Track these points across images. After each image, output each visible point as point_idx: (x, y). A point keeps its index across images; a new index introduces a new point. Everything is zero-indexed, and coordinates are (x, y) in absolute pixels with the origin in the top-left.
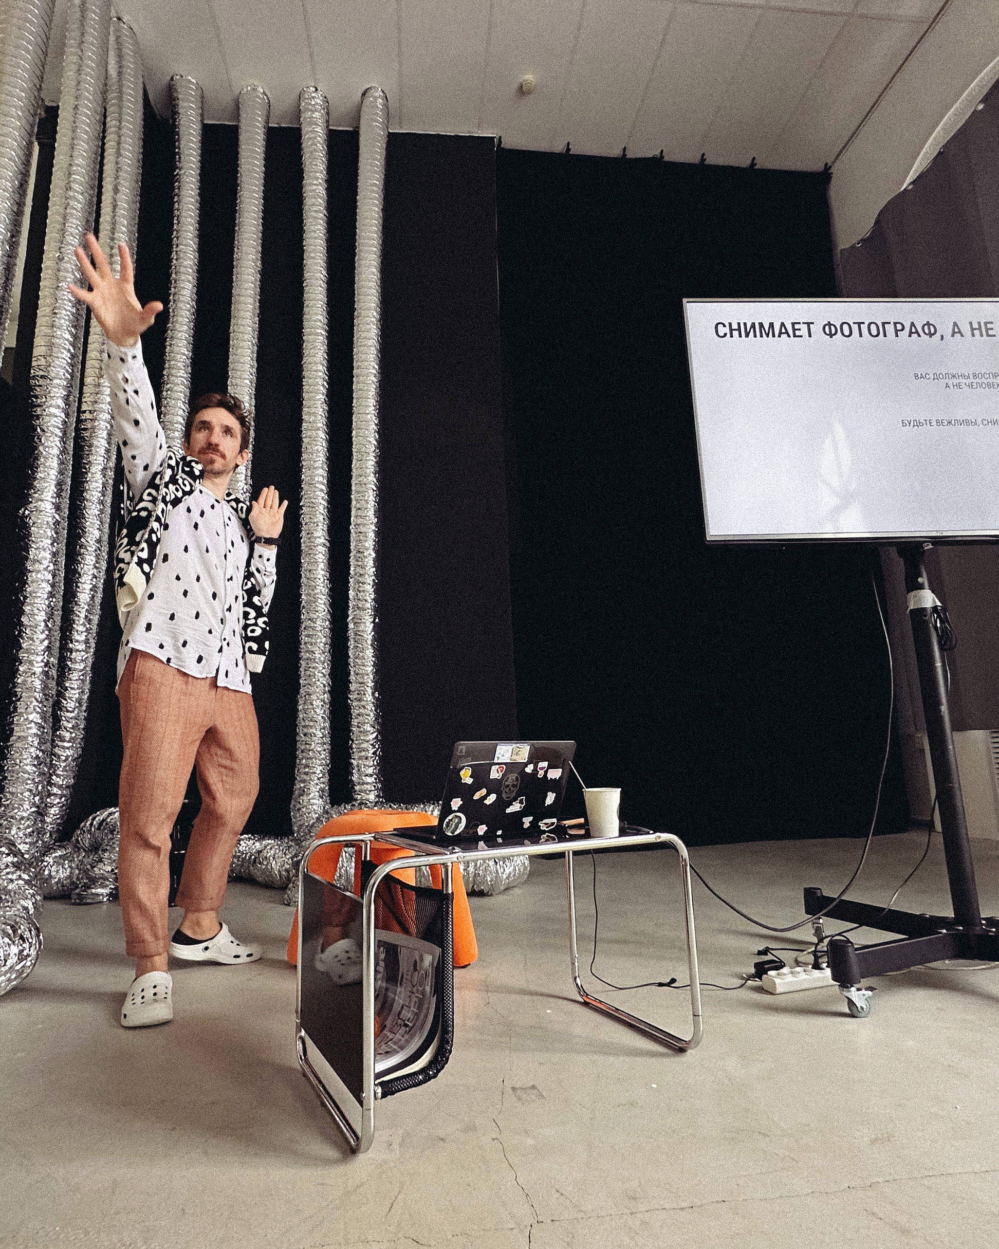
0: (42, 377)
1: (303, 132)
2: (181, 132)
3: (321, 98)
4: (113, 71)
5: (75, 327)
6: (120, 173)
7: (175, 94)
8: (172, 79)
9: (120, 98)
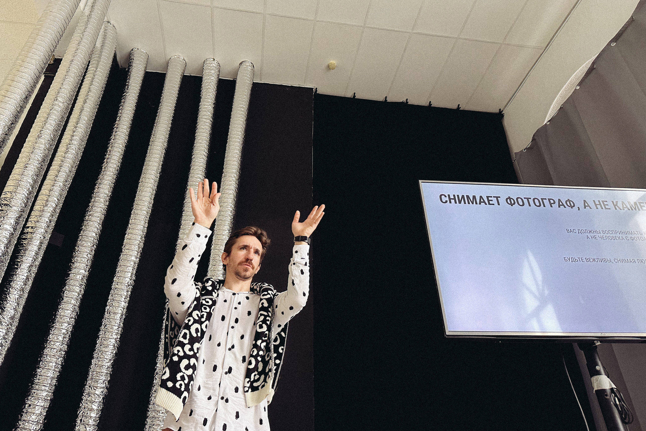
0: (5, 205)
1: (203, 79)
2: (132, 75)
3: (216, 64)
4: (98, 45)
5: (37, 176)
6: (90, 93)
7: (132, 57)
8: (132, 50)
9: (100, 58)
